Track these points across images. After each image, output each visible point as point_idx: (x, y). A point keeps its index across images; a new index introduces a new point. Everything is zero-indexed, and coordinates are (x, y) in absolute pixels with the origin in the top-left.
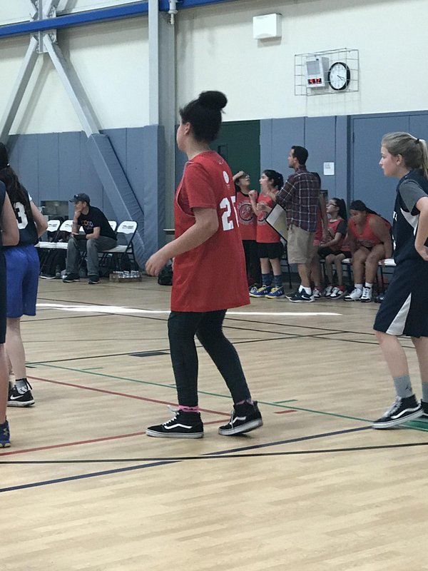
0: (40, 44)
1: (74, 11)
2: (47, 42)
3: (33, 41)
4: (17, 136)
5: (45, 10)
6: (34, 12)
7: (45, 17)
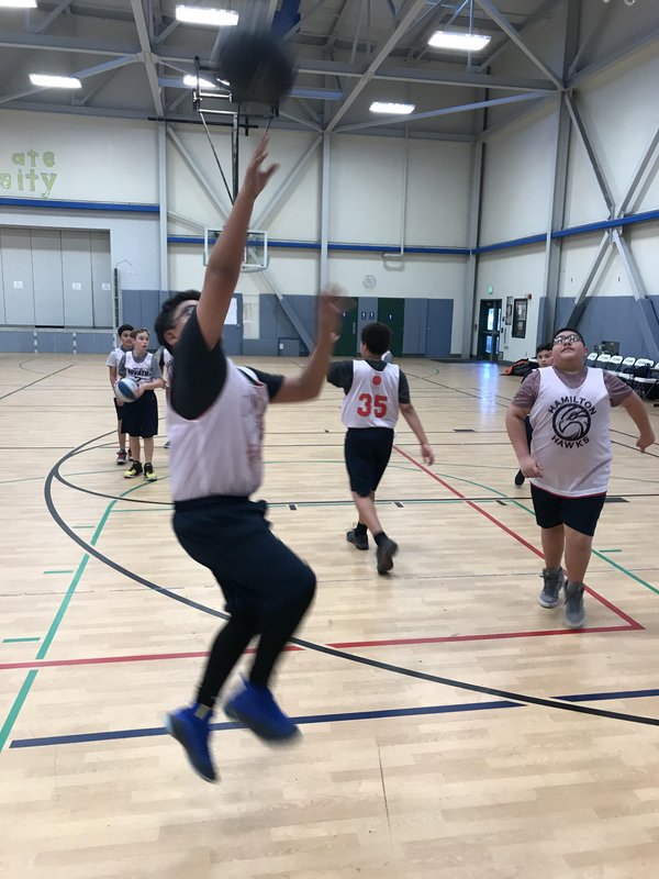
0: (610, 237)
1: (637, 213)
2: (616, 234)
3: (606, 234)
4: (590, 298)
5: (616, 214)
6: (608, 214)
7: (616, 218)
